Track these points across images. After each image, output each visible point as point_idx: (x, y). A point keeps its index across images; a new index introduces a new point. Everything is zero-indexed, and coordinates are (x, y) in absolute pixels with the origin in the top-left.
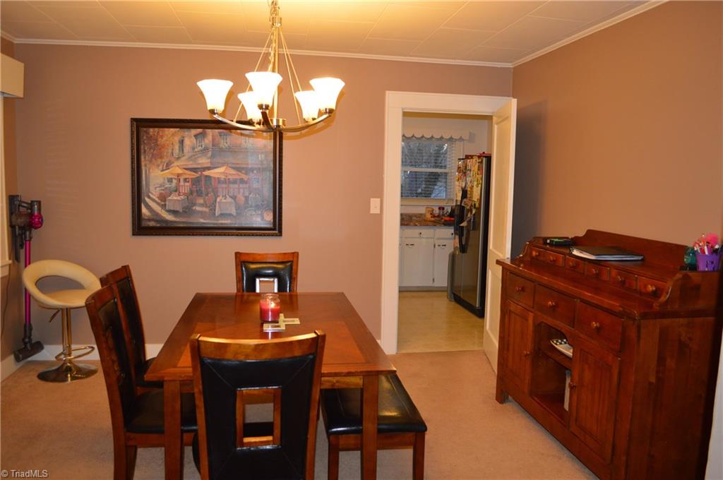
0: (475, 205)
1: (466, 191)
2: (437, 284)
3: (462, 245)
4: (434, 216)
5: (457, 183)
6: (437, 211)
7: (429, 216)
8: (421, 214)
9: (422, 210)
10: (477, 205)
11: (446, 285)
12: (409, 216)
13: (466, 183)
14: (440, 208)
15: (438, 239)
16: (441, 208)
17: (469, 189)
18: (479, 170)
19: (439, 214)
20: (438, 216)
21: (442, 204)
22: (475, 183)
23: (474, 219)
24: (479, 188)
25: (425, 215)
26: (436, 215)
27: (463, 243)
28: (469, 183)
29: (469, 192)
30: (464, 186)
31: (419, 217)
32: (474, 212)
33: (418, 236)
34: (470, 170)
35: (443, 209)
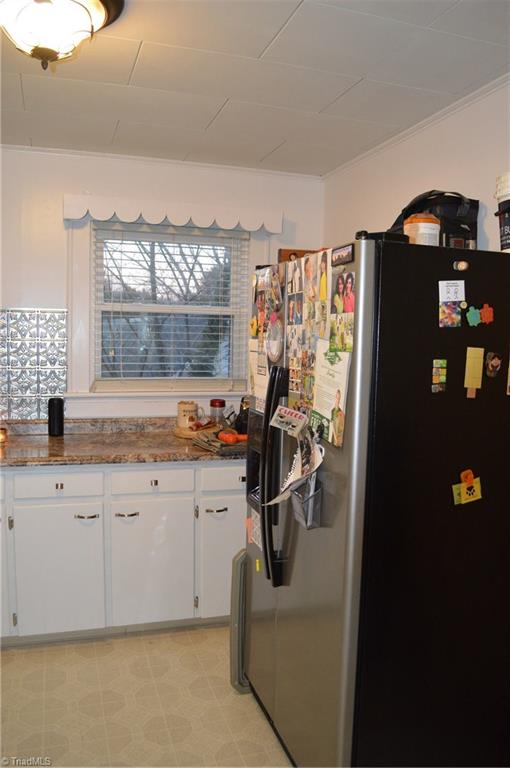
0: (321, 429)
1: (286, 372)
2: (205, 612)
3: (273, 553)
4: (198, 427)
5: (253, 344)
6: (206, 410)
7: (186, 423)
8: (168, 419)
9: (170, 409)
10: (332, 433)
11: (227, 612)
12: (137, 426)
13: (285, 347)
14: (213, 403)
15: (206, 493)
16: (218, 403)
17: (295, 366)
18: (336, 291)
19: (213, 417)
20: (211, 424)
21: (218, 392)
22: (323, 347)
23: (318, 484)
24: (342, 366)
25: (175, 419)
26: (204, 422)
27: (278, 546)
28: (294, 345)
29: (294, 379)
30: (275, 351)
31: (163, 426)
32: (318, 458)
33: (150, 488)
34: (300, 297)
35: (222, 404)
